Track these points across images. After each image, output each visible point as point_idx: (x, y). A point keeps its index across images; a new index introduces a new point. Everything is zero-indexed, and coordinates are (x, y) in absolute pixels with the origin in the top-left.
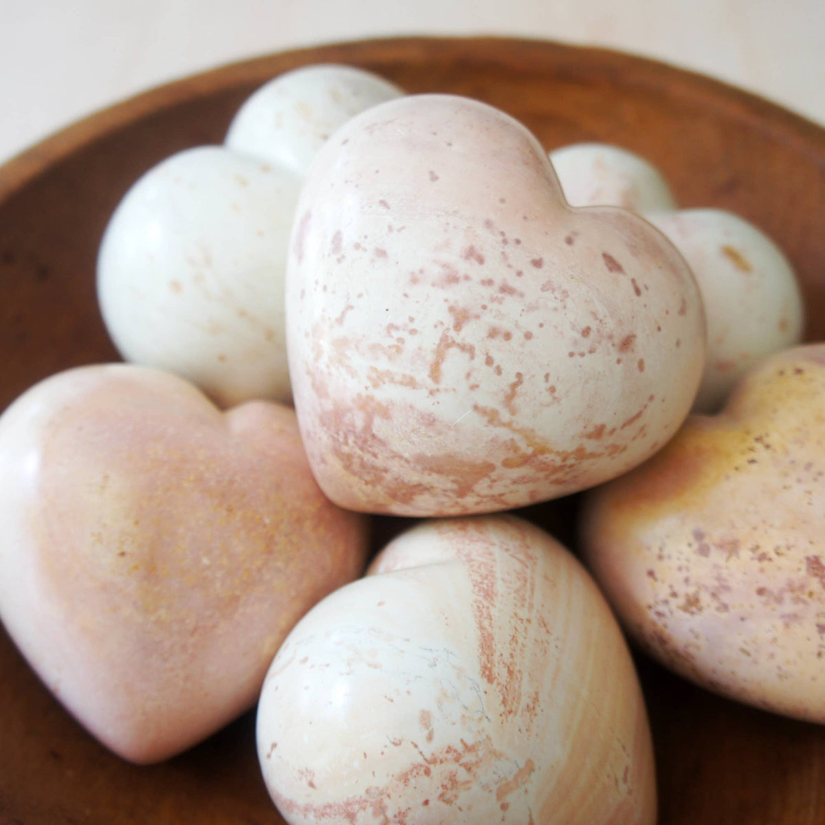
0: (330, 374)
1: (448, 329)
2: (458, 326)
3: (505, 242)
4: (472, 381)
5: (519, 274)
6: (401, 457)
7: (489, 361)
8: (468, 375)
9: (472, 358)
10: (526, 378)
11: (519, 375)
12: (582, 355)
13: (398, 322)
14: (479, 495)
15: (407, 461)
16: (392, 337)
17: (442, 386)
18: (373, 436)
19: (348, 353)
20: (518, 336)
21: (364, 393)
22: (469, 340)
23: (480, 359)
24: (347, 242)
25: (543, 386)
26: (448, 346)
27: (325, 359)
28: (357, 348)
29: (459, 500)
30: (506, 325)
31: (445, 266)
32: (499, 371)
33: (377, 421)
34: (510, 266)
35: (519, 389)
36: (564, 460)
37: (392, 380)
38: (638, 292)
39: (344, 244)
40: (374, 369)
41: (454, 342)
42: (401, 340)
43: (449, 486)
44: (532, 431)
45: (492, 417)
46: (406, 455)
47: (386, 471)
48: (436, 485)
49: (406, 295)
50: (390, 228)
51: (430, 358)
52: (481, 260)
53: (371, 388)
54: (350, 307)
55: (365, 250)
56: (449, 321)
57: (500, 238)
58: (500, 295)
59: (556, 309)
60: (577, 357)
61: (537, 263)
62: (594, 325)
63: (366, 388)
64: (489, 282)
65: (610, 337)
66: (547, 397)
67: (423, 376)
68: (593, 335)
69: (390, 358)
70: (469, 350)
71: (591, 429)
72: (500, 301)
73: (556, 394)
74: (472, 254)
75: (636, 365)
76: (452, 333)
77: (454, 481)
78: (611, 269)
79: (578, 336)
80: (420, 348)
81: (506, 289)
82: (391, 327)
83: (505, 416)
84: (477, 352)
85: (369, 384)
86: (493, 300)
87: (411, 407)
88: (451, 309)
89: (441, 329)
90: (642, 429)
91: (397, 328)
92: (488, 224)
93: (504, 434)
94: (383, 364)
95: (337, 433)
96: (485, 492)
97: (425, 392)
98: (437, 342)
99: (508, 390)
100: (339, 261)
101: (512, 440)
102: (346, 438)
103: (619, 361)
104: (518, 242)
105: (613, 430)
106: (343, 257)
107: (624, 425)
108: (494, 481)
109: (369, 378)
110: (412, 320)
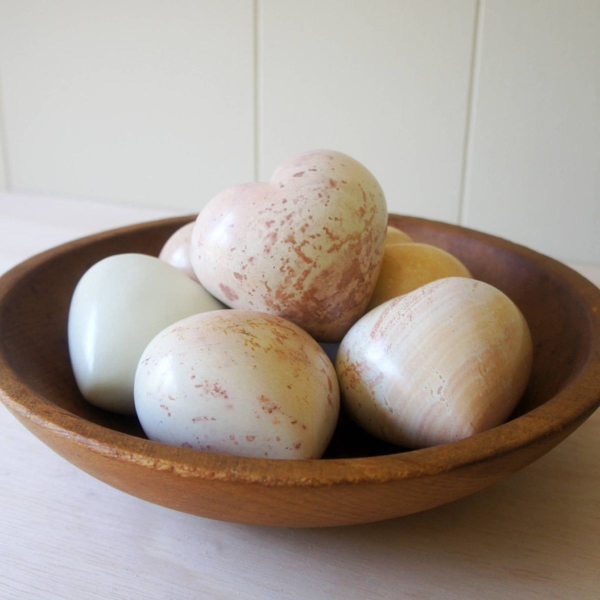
0: (288, 306)
1: (293, 246)
2: (294, 242)
3: (270, 209)
4: (318, 247)
5: (285, 210)
6: (335, 294)
7: (313, 237)
8: (315, 248)
9: (308, 243)
10: (326, 226)
11: (324, 228)
12: (328, 201)
13: (281, 265)
14: (366, 273)
15: (338, 293)
16: (285, 271)
17: (314, 260)
18: (322, 301)
19: (283, 293)
20: (309, 222)
21: (302, 295)
22: (301, 241)
23: (311, 240)
24: (240, 272)
25: (333, 222)
26: (300, 250)
27: (281, 305)
28: (283, 288)
29: (365, 283)
30: (302, 224)
31: (268, 236)
32: (319, 235)
33: (316, 296)
34: (280, 212)
35: (330, 231)
36: (367, 230)
37: (303, 280)
38: (315, 170)
39: (240, 273)
40: (295, 285)
41: (299, 247)
42: (288, 268)
43: (356, 282)
44: (349, 235)
45: (335, 248)
46: (335, 292)
47: (338, 304)
48: (353, 287)
49: (272, 257)
50: (243, 251)
51: (301, 259)
52: (273, 222)
53: (302, 291)
54: (266, 282)
55: (247, 265)
56: (290, 244)
57: (268, 211)
58: (290, 220)
59: (306, 203)
60: (328, 204)
61: (285, 201)
62: (319, 191)
63: (301, 293)
64: (283, 223)
65: (327, 188)
66: (338, 223)
67: (306, 266)
68: (322, 194)
69: (294, 276)
70: (305, 243)
71: (360, 213)
72: (292, 222)
73: (339, 219)
74: (268, 224)
75: (343, 184)
76: (295, 246)
77: (355, 279)
78: (301, 176)
79: (320, 199)
80: (295, 262)
81: (289, 217)
82: (281, 269)
83: (338, 242)
84: (307, 240)
85: (299, 291)
86: (290, 224)
87: (317, 278)
88: (286, 241)
89: (292, 250)
90: (370, 195)
91: (283, 267)
92: (260, 213)
93: (346, 246)
94: (294, 280)
95: (314, 317)
96: (366, 269)
97: (313, 269)
98: (296, 253)
99: (328, 236)
100: (246, 279)
101: (349, 245)
102: (318, 314)
103: (338, 189)
104: (273, 205)
105: (365, 205)
106: (245, 276)
107: (365, 200)
108: (363, 263)
109: (297, 289)
110: (282, 259)
